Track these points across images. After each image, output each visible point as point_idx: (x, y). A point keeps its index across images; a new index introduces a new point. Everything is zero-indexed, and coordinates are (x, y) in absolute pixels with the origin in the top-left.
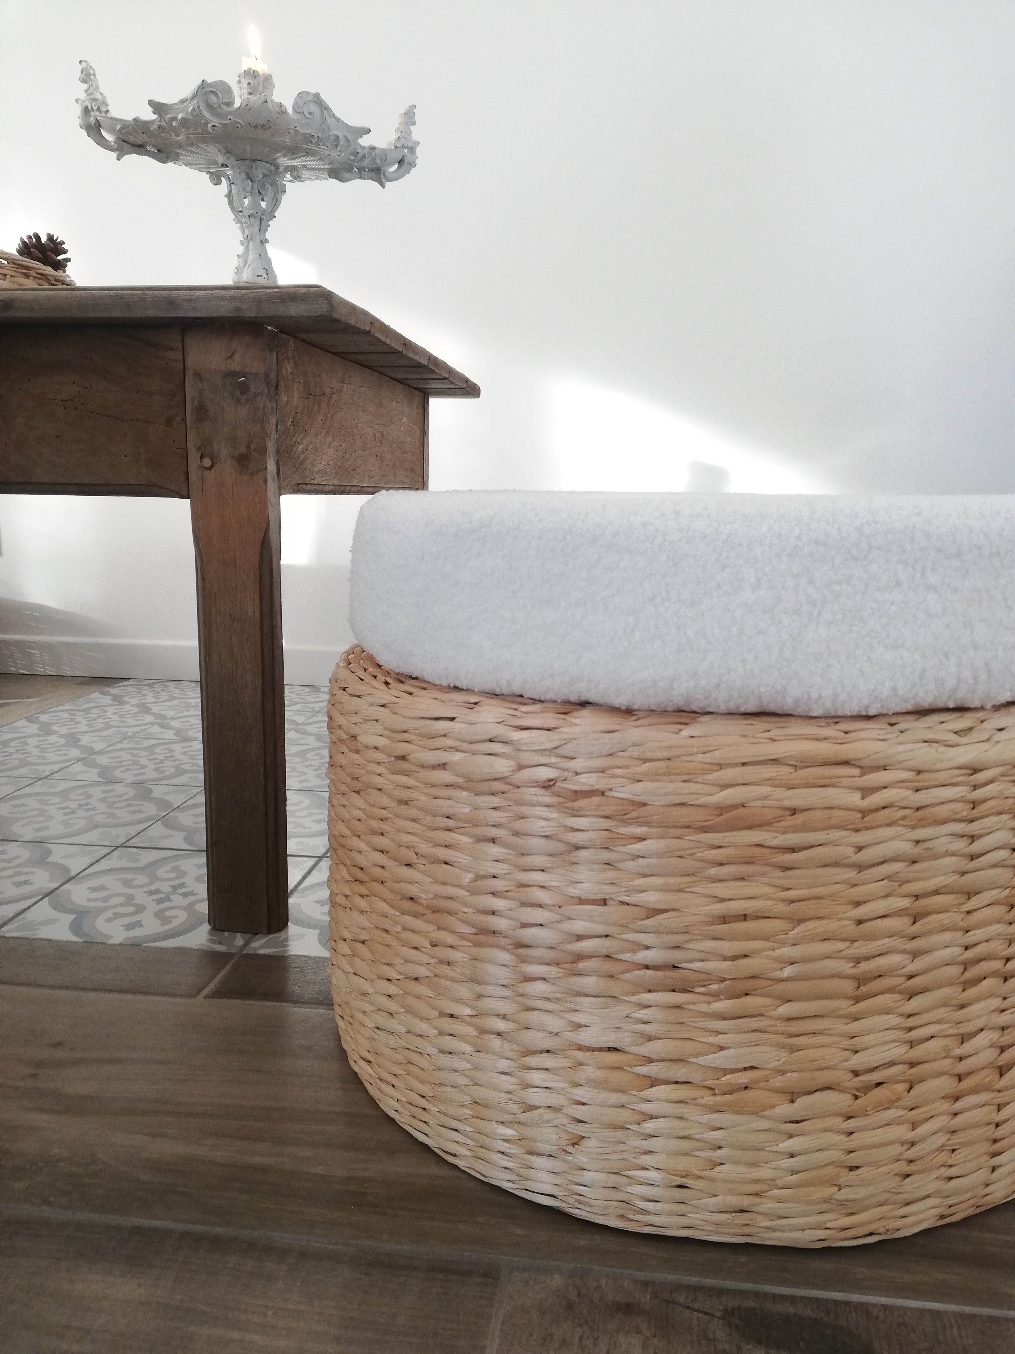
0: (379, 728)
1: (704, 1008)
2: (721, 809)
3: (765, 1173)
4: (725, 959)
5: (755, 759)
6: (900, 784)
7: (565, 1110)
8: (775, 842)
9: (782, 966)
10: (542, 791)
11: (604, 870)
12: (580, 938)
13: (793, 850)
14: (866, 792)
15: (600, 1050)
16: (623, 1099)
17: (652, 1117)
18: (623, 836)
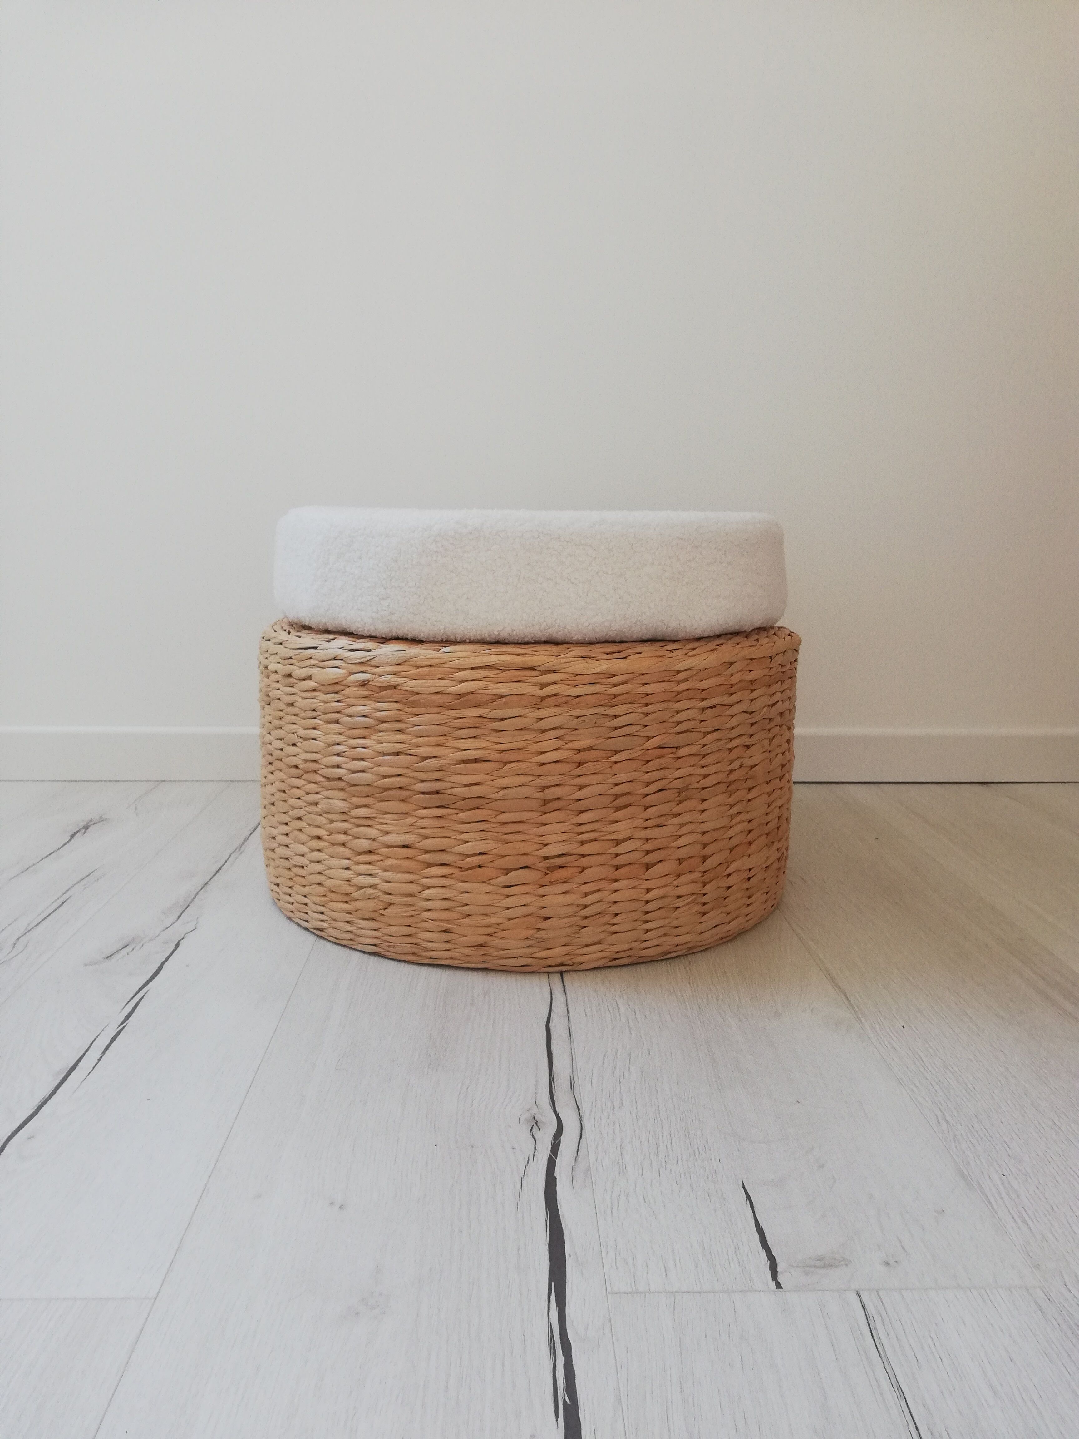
0: (277, 658)
1: (454, 817)
2: (461, 695)
3: (493, 920)
4: (465, 786)
5: (477, 666)
6: (563, 682)
7: (379, 887)
8: (490, 715)
9: (498, 790)
10: (361, 688)
11: (397, 735)
12: (385, 777)
13: (502, 720)
14: (543, 686)
15: (398, 847)
16: (411, 877)
17: (429, 888)
18: (407, 713)
